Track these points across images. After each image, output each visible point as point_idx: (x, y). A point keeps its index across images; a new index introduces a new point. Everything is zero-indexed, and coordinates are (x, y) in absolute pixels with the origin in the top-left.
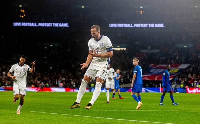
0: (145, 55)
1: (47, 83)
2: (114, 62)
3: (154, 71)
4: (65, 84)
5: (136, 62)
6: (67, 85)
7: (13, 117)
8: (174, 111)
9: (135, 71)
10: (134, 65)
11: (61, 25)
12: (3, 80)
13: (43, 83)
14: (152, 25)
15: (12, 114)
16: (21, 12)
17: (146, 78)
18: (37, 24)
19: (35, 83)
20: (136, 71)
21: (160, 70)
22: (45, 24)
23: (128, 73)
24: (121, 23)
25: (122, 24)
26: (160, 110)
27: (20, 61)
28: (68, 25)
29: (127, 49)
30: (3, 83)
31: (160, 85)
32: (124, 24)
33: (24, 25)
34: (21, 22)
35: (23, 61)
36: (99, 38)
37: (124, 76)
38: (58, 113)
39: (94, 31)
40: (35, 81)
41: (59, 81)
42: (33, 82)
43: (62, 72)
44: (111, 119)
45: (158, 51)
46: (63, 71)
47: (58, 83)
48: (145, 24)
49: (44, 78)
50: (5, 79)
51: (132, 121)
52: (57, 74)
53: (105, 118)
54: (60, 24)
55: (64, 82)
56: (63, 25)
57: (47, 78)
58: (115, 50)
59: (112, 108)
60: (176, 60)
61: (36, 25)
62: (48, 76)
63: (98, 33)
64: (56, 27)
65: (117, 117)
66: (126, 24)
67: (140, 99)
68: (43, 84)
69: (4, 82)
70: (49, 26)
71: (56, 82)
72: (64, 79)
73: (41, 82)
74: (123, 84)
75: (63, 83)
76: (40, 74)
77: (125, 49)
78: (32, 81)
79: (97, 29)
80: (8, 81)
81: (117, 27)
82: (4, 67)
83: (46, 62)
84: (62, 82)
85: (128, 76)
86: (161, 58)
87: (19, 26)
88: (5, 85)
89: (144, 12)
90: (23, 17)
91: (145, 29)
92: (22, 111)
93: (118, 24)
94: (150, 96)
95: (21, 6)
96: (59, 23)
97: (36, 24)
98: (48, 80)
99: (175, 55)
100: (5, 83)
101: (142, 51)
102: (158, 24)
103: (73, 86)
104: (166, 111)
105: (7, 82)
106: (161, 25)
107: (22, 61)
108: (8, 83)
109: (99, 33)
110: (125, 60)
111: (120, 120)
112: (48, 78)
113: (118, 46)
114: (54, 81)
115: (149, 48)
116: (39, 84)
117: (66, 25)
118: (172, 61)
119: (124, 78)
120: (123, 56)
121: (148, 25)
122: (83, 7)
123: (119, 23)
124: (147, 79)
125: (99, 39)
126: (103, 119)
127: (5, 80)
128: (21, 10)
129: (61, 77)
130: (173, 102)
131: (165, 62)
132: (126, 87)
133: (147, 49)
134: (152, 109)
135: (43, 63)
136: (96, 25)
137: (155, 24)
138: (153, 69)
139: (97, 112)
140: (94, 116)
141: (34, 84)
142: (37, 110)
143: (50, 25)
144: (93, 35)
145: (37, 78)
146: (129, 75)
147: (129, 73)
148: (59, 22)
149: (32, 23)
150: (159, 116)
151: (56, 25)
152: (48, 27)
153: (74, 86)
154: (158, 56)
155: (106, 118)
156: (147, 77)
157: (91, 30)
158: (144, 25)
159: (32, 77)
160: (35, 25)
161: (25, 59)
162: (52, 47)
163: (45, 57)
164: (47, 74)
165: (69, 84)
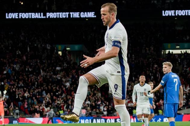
5: (167, 67)
11: (84, 15)
18: (45, 15)
19: (41, 110)
28: (95, 14)
33: (23, 17)
34: (19, 13)
40: (41, 108)
49: (55, 102)
54: (82, 13)
55: (88, 108)
61: (42, 17)
64: (76, 19)
70: (64, 17)
72: (88, 102)
74: (186, 108)
76: (48, 95)
78: (37, 107)
83: (59, 77)
84: (85, 108)
87: (15, 19)
90: (22, 3)
93: (177, 12)
96: (80, 12)
97: (42, 14)
98: (62, 105)
103: (103, 114)
117: (91, 15)
135: (54, 77)
141: (38, 112)
143: (66, 15)
145: (44, 102)
148: (80, 10)
149: (37, 14)
151: (76, 15)
152: (63, 19)
153: (105, 113)
159: (35, 100)
160: (40, 15)
162: (69, 51)
163: (58, 68)
164: (61, 95)
165: (96, 111)
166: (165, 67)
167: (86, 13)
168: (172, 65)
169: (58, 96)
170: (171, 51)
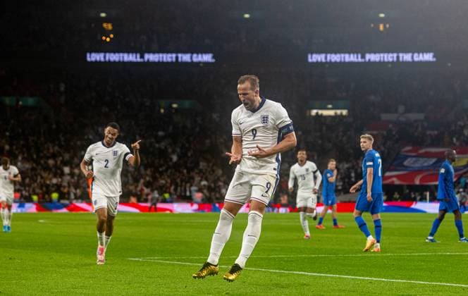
0: (391, 126)
1: (166, 192)
2: (320, 142)
3: (413, 164)
4: (207, 194)
5: (366, 142)
6: (213, 197)
7: (87, 272)
8: (461, 255)
9: (368, 164)
10: (363, 149)
11: (198, 57)
12: (64, 187)
13: (156, 192)
14: (407, 57)
15: (86, 265)
16: (104, 28)
17: (395, 179)
18: (142, 57)
19: (139, 193)
20: (371, 163)
21: (426, 161)
22: (161, 55)
23: (353, 167)
24: (336, 53)
25: (338, 55)
26: (428, 252)
27: (106, 134)
28: (213, 57)
29: (349, 112)
30: (65, 194)
31: (426, 196)
32: (343, 55)
33: (112, 60)
34: (105, 52)
35: (113, 135)
36: (258, 105)
37: (344, 175)
38: (191, 261)
39: (244, 89)
40: (139, 189)
41: (194, 188)
42: (134, 191)
43: (201, 167)
44: (314, 276)
45: (421, 116)
46: (202, 165)
47: (190, 192)
48: (391, 55)
49: (158, 181)
50: (68, 183)
51: (363, 280)
52: (188, 172)
53: (301, 273)
54: (195, 55)
55: (205, 191)
56: (202, 57)
57: (167, 182)
58: (322, 115)
59: (317, 249)
60: (462, 137)
61: (139, 60)
62: (168, 177)
63: (254, 94)
64: (186, 64)
65: (327, 270)
66: (347, 56)
67: (380, 226)
68: (156, 195)
69: (66, 190)
70: (169, 60)
71: (185, 191)
72: (204, 183)
73: (152, 191)
74: (342, 194)
75: (202, 192)
76: (149, 172)
77: (345, 112)
78: (132, 188)
79: (253, 84)
80: (76, 189)
81: (326, 63)
82: (67, 157)
83: (162, 145)
84: (200, 190)
85: (353, 175)
86: (428, 133)
87: (100, 62)
88: (68, 199)
89: (388, 26)
90: (108, 39)
91: (390, 66)
92: (108, 258)
93: (329, 56)
94: (405, 221)
95: (103, 15)
96: (192, 53)
97: (138, 56)
98: (168, 185)
99: (460, 126)
100: (69, 193)
101: (384, 117)
102: (421, 55)
104: (441, 255)
105: (74, 191)
106: (428, 57)
107: (110, 136)
108: (75, 194)
109: (256, 93)
110: (344, 139)
111: (336, 278)
112: (169, 181)
113: (330, 106)
114: (183, 188)
115: (401, 109)
116: (147, 195)
117: (207, 58)
118: (454, 140)
119: (342, 179)
120: (341, 129)
121: (398, 57)
122: (247, 16)
123: (331, 53)
124: (397, 182)
125: (256, 107)
126: (297, 274)
127: (69, 186)
128: (105, 25)
129: (197, 179)
130: (461, 236)
131: (437, 142)
132: (347, 200)
133: (396, 111)
134: (410, 251)
135: (157, 145)
136: (249, 76)
137: (413, 53)
138: (409, 159)
139: (282, 259)
140: (276, 269)
141: (135, 195)
142: (144, 256)
143: (172, 58)
144: (242, 99)
145: (142, 181)
146: (356, 172)
147: (356, 167)
148: (192, 51)
150: (425, 267)
151: (186, 58)
152: (167, 63)
154: (420, 129)
155: (303, 273)
156: (397, 176)
157: (239, 86)
158: (389, 57)
159: (130, 178)
160: (136, 58)
161: (116, 130)
162: (176, 109)
163: (161, 133)
164: (166, 171)
165: (215, 195)
166: (365, 142)
167: (200, 55)
168: (373, 139)
169: (161, 174)
170: (320, 112)
